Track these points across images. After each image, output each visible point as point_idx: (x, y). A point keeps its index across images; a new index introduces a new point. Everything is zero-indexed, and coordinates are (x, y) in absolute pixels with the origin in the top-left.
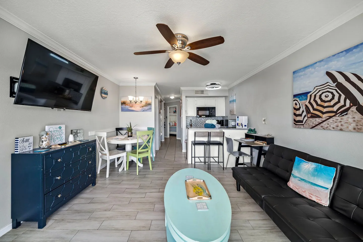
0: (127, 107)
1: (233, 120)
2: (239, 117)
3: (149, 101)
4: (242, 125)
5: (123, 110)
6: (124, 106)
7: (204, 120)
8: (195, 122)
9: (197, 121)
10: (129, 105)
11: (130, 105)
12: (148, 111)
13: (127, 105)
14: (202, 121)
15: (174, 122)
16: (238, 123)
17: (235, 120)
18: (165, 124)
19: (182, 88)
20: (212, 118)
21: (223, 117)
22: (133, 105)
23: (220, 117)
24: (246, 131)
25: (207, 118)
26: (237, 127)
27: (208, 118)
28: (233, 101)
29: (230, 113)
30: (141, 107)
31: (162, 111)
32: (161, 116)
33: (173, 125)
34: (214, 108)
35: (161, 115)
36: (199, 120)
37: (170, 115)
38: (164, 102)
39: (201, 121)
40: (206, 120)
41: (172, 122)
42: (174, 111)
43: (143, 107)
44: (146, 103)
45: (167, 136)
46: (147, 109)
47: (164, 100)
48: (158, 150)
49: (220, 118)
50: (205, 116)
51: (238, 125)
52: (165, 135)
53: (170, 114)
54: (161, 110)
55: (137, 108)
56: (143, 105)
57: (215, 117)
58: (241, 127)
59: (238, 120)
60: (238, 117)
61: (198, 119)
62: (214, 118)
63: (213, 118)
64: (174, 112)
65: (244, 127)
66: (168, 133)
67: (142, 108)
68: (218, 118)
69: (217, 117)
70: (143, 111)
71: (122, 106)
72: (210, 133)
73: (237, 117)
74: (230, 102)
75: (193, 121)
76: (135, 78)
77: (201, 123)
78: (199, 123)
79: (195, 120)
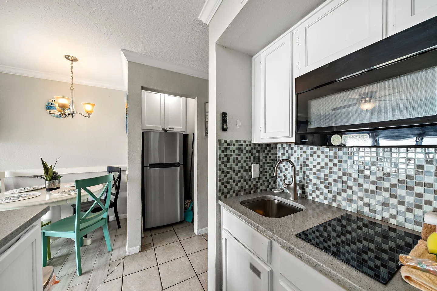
75: (315, 167)
76: (69, 60)
77: (373, 187)
78: (355, 188)
79: (327, 160)
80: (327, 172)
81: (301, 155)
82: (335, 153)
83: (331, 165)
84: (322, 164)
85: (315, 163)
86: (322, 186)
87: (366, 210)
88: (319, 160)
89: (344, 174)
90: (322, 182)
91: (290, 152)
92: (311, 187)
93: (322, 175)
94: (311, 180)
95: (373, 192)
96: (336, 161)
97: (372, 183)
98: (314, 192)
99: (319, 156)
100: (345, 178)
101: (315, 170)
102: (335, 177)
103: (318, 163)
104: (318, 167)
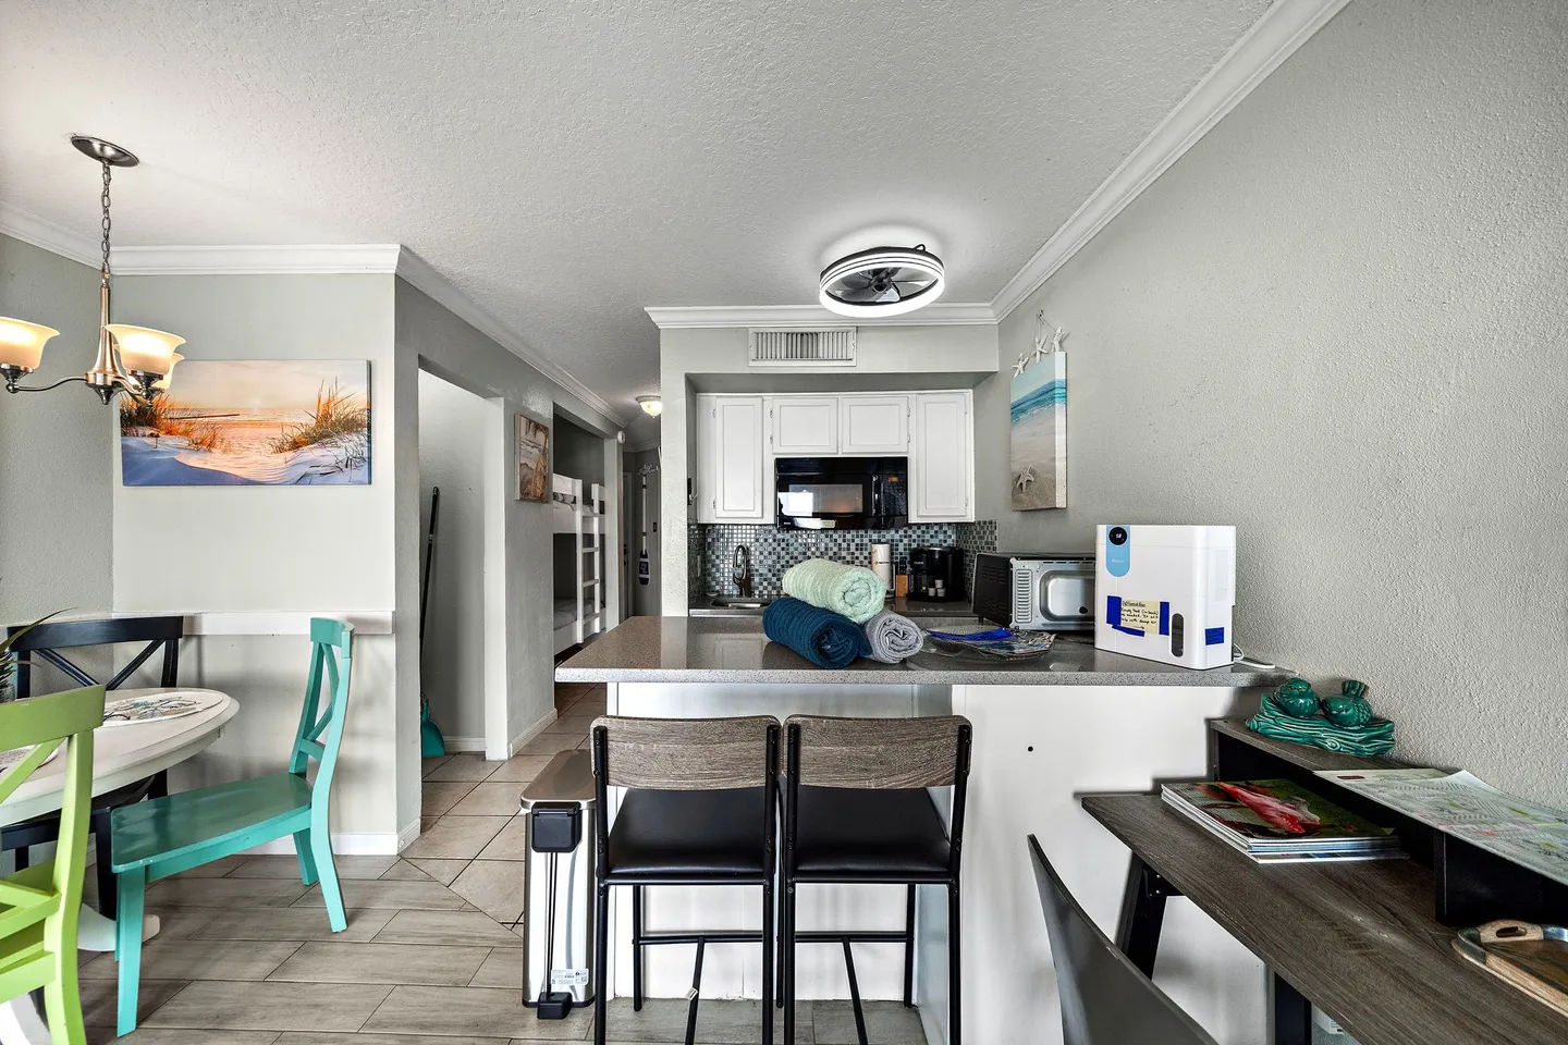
0: (169, 446)
1: (1055, 566)
2: (1135, 532)
3: (352, 396)
4: (1171, 625)
5: (136, 473)
6: (142, 439)
7: (831, 545)
8: (770, 562)
9: (783, 553)
10: (186, 433)
11: (196, 435)
12: (339, 477)
13: (169, 433)
16: (1114, 604)
17: (1084, 564)
19: (661, 316)
20: (888, 537)
21: (961, 528)
22: (219, 433)
23: (940, 525)
25: (853, 532)
26: (1107, 638)
27: (862, 532)
28: (1046, 396)
29: (1015, 500)
30: (281, 450)
34: (899, 465)
36: (801, 549)
40: (844, 545)
43: (296, 445)
44: (326, 416)
46: (332, 461)
47: (621, 428)
48: (504, 762)
49: (941, 537)
51: (1114, 616)
55: (253, 456)
56: (297, 433)
57: (908, 525)
58: (1156, 646)
59: (1119, 569)
60: (1118, 536)
61: (792, 541)
62: (901, 532)
63: (893, 532)
65: (1198, 654)
67: (290, 455)
69: (919, 526)
70: (303, 480)
71: (132, 442)
72: (795, 731)
73: (1103, 532)
74: (1018, 410)
76: (92, 154)
80: (774, 557)
82: (783, 536)
83: (778, 549)
84: (770, 549)
86: (770, 575)
89: (792, 558)
90: (770, 571)
92: (757, 579)
94: (757, 570)
96: (783, 545)
98: (761, 584)
102: (783, 562)
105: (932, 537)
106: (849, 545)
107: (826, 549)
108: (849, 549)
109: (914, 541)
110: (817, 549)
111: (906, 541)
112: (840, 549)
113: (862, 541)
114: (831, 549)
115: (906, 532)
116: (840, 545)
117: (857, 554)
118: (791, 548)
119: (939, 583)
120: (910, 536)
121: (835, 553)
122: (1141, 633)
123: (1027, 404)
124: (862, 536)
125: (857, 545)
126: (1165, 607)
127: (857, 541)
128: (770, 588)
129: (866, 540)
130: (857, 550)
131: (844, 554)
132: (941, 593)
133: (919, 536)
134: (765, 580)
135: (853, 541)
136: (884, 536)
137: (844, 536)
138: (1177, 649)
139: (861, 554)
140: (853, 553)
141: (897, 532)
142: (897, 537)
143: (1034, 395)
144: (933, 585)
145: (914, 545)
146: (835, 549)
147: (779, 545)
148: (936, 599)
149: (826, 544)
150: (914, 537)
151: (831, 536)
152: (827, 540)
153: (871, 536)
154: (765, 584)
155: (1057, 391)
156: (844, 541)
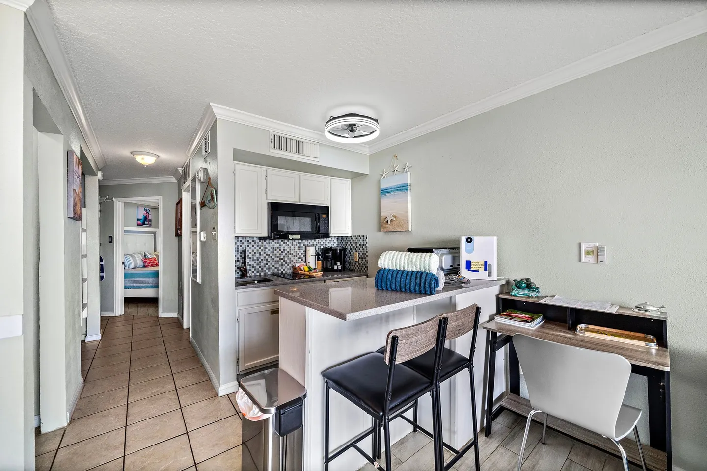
2: (475, 239)
4: (488, 267)
7: (286, 248)
9: (262, 253)
14: (280, 252)
15: (140, 253)
16: (468, 263)
17: (456, 250)
18: (102, 266)
19: (219, 110)
20: (311, 243)
24: (496, 290)
29: (382, 227)
31: (91, 214)
32: (84, 234)
33: (136, 264)
34: (326, 210)
35: (84, 230)
36: (271, 250)
37: (126, 231)
38: (100, 174)
39: (278, 252)
40: (292, 248)
41: (131, 255)
42: (141, 217)
45: (112, 309)
47: (99, 170)
48: (64, 430)
49: (332, 243)
50: (298, 237)
51: (468, 267)
52: (103, 308)
53: (127, 228)
54: (83, 209)
57: (329, 237)
58: (483, 275)
59: (470, 251)
60: (469, 240)
61: (267, 246)
64: (140, 222)
66: (120, 293)
68: (327, 243)
73: (463, 239)
75: (251, 253)
77: (278, 259)
78: (271, 261)
79: (258, 248)
81: (241, 246)
82: (262, 243)
83: (260, 250)
84: (255, 251)
85: (250, 251)
86: (255, 265)
87: (276, 270)
88: (253, 248)
90: (255, 262)
91: (246, 244)
92: (248, 268)
93: (255, 258)
95: (278, 261)
96: (262, 248)
97: (278, 257)
98: (251, 270)
99: (253, 246)
100: (267, 257)
101: (250, 255)
103: (253, 251)
104: (253, 253)
105: (328, 243)
106: (294, 247)
107: (284, 250)
108: (294, 250)
109: (322, 245)
110: (280, 250)
111: (318, 245)
112: (290, 250)
113: (300, 245)
114: (286, 250)
115: (318, 241)
116: (290, 247)
117: (298, 252)
118: (267, 250)
119: (338, 263)
120: (320, 243)
121: (288, 252)
122: (478, 271)
123: (391, 190)
124: (300, 243)
125: (298, 247)
126: (486, 262)
127: (298, 245)
128: (255, 272)
129: (302, 245)
130: (298, 250)
131: (292, 252)
132: (340, 267)
133: (324, 243)
134: (253, 268)
135: (296, 245)
136: (310, 243)
137: (292, 243)
138: (490, 274)
139: (300, 252)
140: (296, 252)
141: (315, 241)
142: (315, 243)
143: (396, 187)
144: (336, 265)
145: (322, 247)
146: (288, 250)
147: (260, 248)
148: (338, 271)
149: (284, 247)
150: (322, 243)
151: (286, 243)
152: (284, 245)
153: (304, 243)
154: (253, 270)
155: (409, 187)
156: (292, 245)
